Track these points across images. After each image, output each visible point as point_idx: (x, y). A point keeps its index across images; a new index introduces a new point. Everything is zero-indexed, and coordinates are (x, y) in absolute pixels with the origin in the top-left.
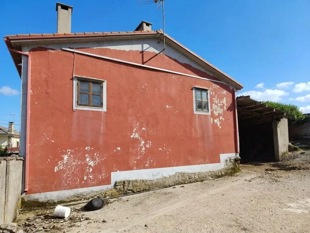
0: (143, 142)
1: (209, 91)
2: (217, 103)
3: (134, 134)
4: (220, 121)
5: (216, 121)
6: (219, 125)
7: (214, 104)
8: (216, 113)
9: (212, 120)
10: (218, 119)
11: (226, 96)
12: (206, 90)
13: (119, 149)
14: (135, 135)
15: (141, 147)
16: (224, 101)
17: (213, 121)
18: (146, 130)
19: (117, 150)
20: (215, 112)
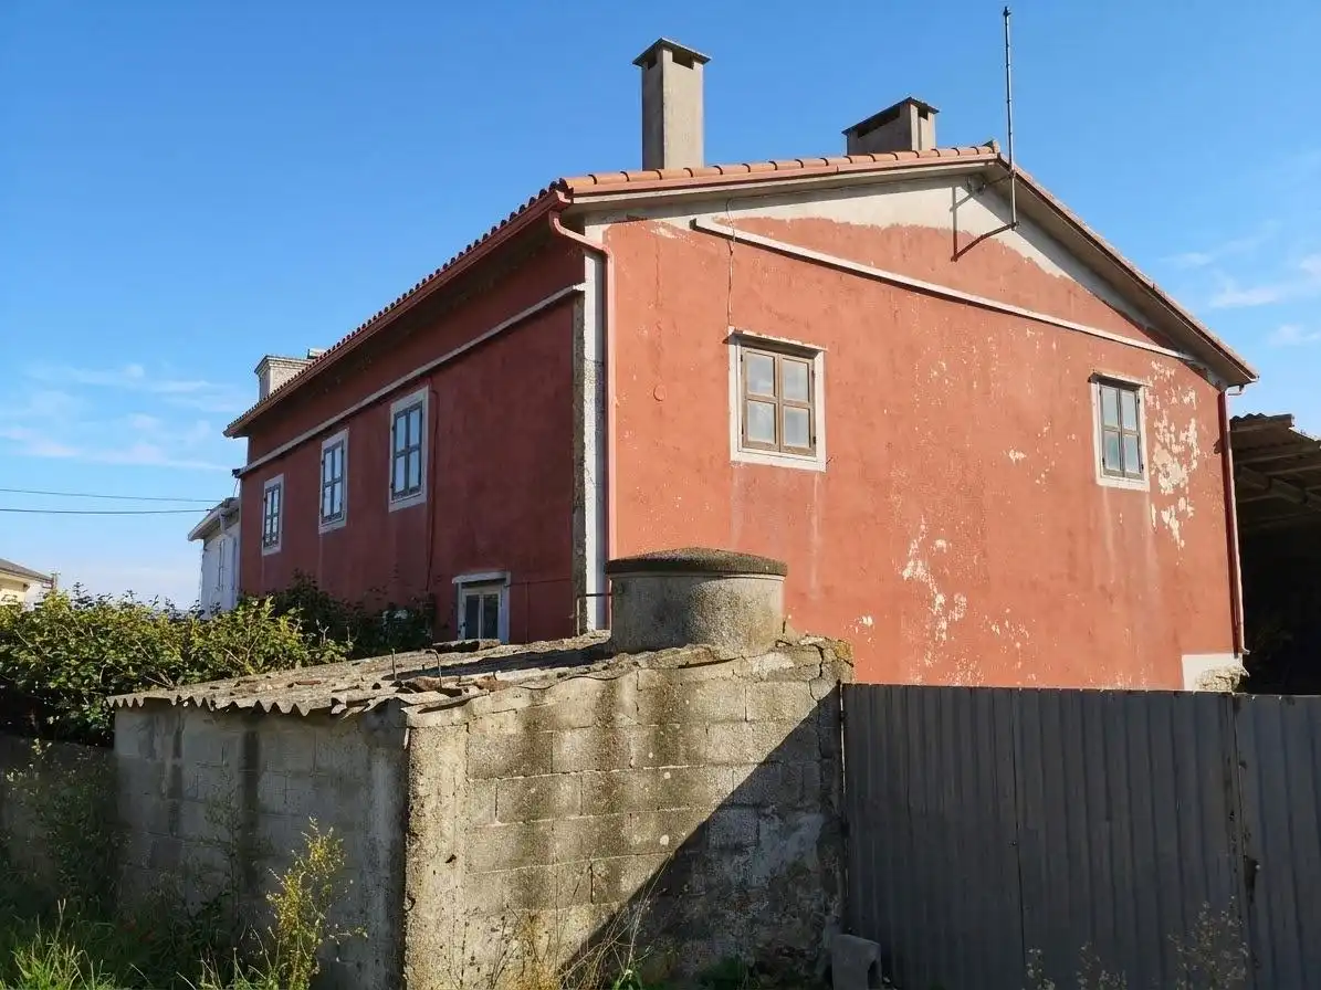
0: (940, 599)
1: (1141, 392)
2: (1168, 441)
3: (911, 564)
4: (1180, 516)
5: (1166, 516)
6: (1176, 533)
7: (1158, 447)
8: (1166, 485)
9: (1154, 511)
10: (1173, 507)
11: (1196, 415)
12: (1133, 388)
13: (868, 621)
14: (914, 570)
15: (936, 620)
16: (1192, 435)
17: (1159, 516)
18: (948, 548)
19: (863, 627)
20: (1163, 482)
